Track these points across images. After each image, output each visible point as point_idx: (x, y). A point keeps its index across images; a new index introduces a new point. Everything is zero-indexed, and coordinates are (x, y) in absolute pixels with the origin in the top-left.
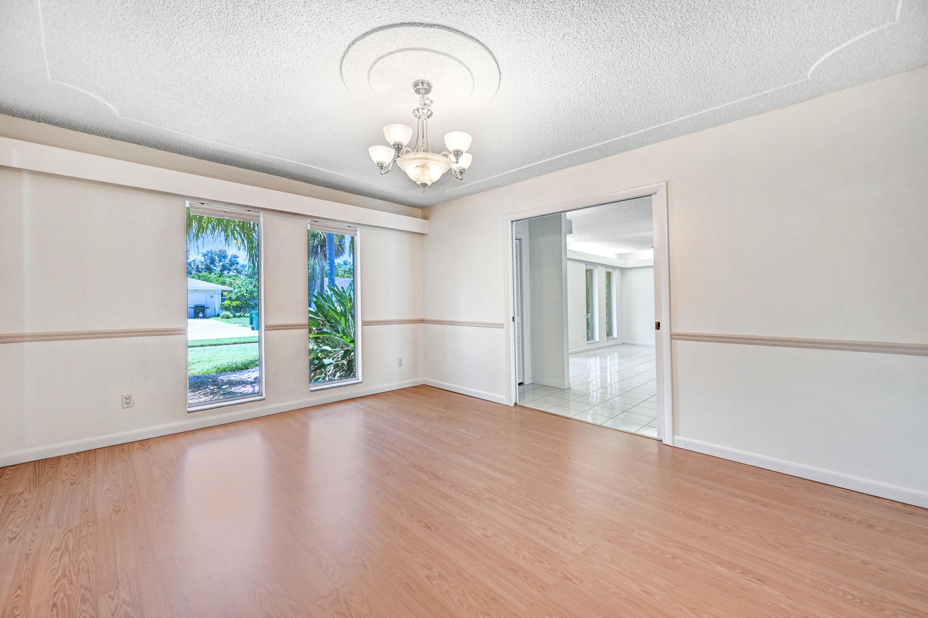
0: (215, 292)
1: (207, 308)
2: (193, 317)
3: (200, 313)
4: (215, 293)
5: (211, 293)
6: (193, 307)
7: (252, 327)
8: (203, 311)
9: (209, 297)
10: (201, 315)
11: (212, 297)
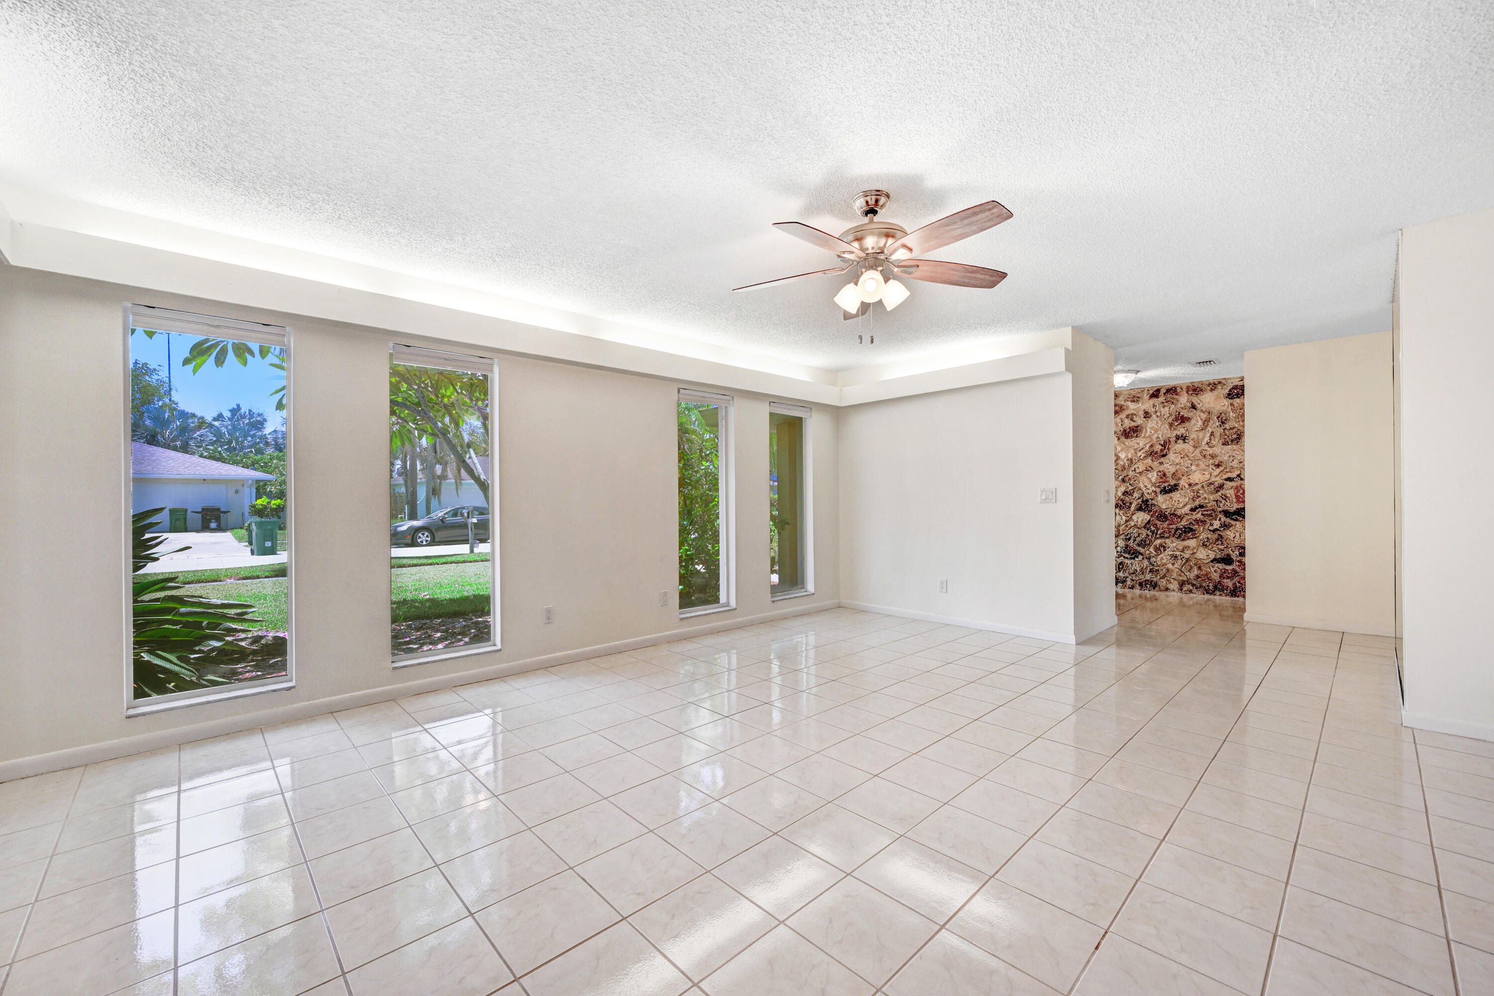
0: (242, 482)
1: (225, 512)
2: (201, 529)
3: (211, 522)
4: (243, 485)
5: (236, 484)
6: (200, 510)
7: (251, 550)
8: (218, 519)
9: (231, 493)
10: (213, 525)
11: (237, 492)
